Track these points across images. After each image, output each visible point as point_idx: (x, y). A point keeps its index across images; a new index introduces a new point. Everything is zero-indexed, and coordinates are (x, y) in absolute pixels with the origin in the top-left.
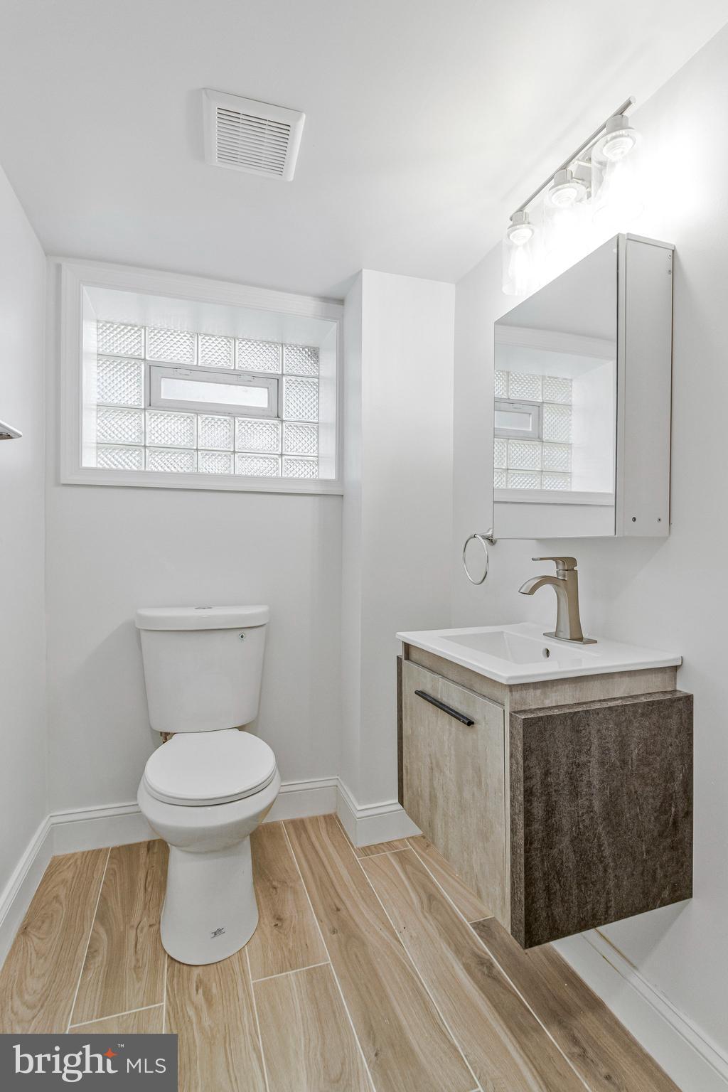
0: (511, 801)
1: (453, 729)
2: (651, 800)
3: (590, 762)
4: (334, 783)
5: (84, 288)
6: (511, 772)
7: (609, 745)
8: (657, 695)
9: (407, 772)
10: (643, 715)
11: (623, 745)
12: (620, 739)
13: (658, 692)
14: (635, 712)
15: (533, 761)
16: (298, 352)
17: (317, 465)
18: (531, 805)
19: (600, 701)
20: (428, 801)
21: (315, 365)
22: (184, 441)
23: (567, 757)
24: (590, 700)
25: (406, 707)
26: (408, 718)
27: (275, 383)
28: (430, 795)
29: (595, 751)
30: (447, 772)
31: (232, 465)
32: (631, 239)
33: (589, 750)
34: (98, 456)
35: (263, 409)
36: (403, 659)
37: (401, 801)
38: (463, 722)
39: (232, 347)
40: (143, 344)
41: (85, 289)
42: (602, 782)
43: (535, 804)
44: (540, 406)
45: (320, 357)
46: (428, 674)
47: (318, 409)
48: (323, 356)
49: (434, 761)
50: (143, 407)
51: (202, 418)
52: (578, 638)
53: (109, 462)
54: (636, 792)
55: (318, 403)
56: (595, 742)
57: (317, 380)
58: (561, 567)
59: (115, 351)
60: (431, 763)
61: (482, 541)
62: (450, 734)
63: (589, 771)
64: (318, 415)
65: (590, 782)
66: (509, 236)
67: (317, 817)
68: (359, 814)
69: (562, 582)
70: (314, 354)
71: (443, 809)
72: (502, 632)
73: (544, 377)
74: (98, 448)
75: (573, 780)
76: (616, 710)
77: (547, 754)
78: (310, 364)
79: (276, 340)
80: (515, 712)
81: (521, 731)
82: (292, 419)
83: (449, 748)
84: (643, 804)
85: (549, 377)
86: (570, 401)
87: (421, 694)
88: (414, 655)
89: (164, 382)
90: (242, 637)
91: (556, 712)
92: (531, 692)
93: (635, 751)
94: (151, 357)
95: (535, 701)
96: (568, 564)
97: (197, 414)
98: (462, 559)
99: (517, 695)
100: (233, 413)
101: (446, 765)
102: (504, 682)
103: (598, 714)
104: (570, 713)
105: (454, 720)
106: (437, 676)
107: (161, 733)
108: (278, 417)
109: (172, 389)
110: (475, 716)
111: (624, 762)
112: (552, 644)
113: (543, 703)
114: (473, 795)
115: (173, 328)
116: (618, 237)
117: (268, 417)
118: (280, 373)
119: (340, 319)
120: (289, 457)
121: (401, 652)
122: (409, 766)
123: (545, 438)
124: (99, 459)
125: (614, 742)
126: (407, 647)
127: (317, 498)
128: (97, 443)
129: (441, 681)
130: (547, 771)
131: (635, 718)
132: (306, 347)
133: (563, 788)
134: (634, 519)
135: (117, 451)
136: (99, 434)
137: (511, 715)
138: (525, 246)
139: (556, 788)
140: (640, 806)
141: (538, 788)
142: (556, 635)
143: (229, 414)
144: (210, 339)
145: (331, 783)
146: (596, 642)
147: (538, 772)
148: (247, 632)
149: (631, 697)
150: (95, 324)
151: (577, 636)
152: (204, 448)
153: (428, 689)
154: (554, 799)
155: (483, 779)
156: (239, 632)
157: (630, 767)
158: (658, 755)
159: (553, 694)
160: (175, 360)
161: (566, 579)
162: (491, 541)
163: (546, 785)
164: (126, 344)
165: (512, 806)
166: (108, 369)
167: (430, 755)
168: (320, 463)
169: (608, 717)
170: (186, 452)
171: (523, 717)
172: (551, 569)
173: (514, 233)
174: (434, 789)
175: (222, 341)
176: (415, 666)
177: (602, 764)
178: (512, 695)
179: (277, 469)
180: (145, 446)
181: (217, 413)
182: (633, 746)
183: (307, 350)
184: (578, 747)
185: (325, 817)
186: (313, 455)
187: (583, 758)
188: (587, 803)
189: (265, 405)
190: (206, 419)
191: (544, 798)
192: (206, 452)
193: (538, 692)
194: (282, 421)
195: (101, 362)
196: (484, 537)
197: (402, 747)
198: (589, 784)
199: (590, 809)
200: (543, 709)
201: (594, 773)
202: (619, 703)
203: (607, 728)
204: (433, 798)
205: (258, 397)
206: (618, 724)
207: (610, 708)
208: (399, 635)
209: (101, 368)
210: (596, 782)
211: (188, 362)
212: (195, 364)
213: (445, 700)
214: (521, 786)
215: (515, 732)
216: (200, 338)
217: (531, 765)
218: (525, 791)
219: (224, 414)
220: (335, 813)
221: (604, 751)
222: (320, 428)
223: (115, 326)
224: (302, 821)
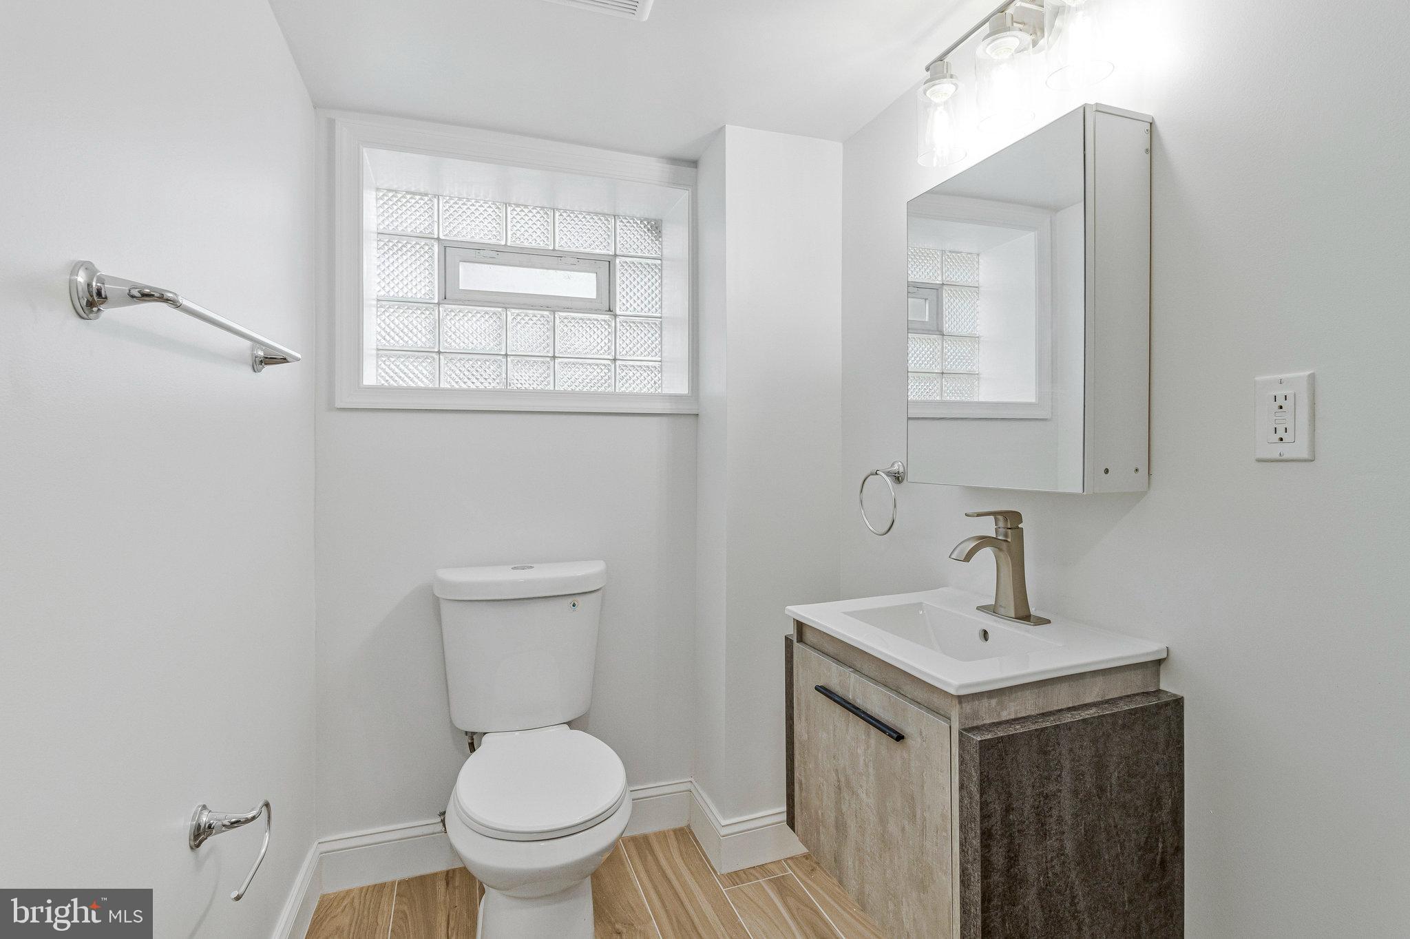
0: (961, 844)
1: (873, 742)
2: (1134, 836)
3: (1060, 791)
4: (689, 786)
5: (365, 150)
6: (961, 807)
7: (1083, 768)
8: (1138, 698)
9: (801, 789)
10: (1124, 726)
11: (1100, 767)
12: (1096, 759)
13: (1138, 694)
14: (1114, 724)
15: (992, 796)
16: (635, 225)
17: (660, 372)
18: (989, 852)
19: (1069, 709)
20: (832, 830)
21: (657, 242)
22: (488, 345)
23: (1033, 787)
24: (1056, 708)
25: (799, 704)
26: (803, 718)
27: (606, 266)
28: (837, 822)
29: (1067, 777)
30: (863, 796)
31: (552, 374)
32: (1100, 110)
33: (1060, 776)
34: (378, 366)
35: (590, 300)
36: (795, 640)
37: (791, 822)
38: (889, 735)
39: (550, 220)
40: (436, 219)
41: (366, 152)
42: (1075, 816)
43: (995, 850)
44: (937, 289)
45: (664, 232)
46: (834, 666)
47: (661, 300)
48: (667, 230)
49: (843, 779)
50: (436, 301)
51: (512, 314)
52: (1024, 616)
53: (397, 378)
54: (1116, 827)
55: (661, 292)
56: (1067, 764)
57: (659, 262)
58: (1001, 524)
59: (400, 228)
60: (839, 781)
61: (888, 480)
62: (868, 748)
63: (1059, 803)
64: (661, 307)
65: (1060, 816)
66: (925, 93)
67: (664, 832)
68: (724, 831)
69: (1004, 544)
70: (655, 227)
71: (856, 842)
72: (922, 603)
73: (943, 252)
74: (378, 356)
75: (1041, 816)
76: (1092, 723)
77: (1009, 785)
78: (650, 242)
79: (606, 211)
80: (965, 730)
81: (977, 756)
82: (628, 313)
83: (866, 765)
84: (1124, 840)
85: (950, 251)
86: (978, 281)
87: (824, 691)
88: (809, 636)
89: (463, 268)
90: (574, 605)
91: (1019, 729)
92: (985, 702)
93: (1114, 776)
94: (446, 235)
95: (987, 713)
96: (1011, 519)
97: (506, 308)
98: (858, 501)
99: (968, 707)
100: (552, 305)
101: (861, 786)
102: (953, 691)
103: (1070, 729)
104: (1036, 730)
105: (873, 730)
106: (848, 670)
107: (466, 733)
108: (610, 310)
109: (472, 277)
110: (907, 728)
111: (1101, 789)
112: (988, 622)
113: (999, 715)
114: (903, 829)
115: (473, 196)
116: (1084, 108)
117: (597, 311)
118: (611, 253)
119: (694, 187)
120: (624, 363)
121: (791, 631)
122: (803, 781)
123: (947, 327)
124: (380, 371)
125: (1090, 764)
126: (800, 627)
127: (664, 419)
128: (378, 350)
129: (853, 678)
130: (1009, 805)
131: (1115, 732)
132: (646, 219)
133: (1028, 827)
134: (1107, 471)
135: (402, 360)
136: (380, 338)
137: (960, 734)
138: (946, 103)
139: (1020, 827)
140: (1121, 844)
141: (997, 829)
142: (992, 610)
143: (547, 308)
144: (522, 211)
145: (683, 787)
146: (1049, 622)
147: (997, 807)
148: (579, 600)
149: (1107, 702)
150: (374, 193)
151: (1022, 614)
152: (514, 353)
153: (834, 685)
154: (1017, 842)
155: (919, 812)
156: (570, 600)
157: (1108, 794)
158: (1143, 777)
159: (1012, 704)
160: (477, 239)
161: (1009, 540)
162: (898, 478)
163: (1007, 824)
164: (413, 219)
165: (963, 851)
166: (391, 252)
167: (837, 770)
168: (664, 369)
169: (1082, 732)
170: (493, 358)
171: (979, 739)
172: (988, 527)
173: (933, 88)
174: (842, 814)
175: (538, 212)
176: (814, 654)
177: (1075, 793)
178: (962, 708)
179: (609, 378)
180: (439, 352)
181: (533, 307)
182: (1112, 768)
183: (645, 222)
184: (1046, 773)
185: (675, 831)
186: (654, 359)
187: (1052, 787)
188: (1056, 844)
189: (594, 296)
190: (518, 315)
191: (1005, 841)
192: (518, 358)
193: (994, 702)
194: (616, 316)
195: (382, 243)
196: (888, 474)
197: (793, 754)
198: (1060, 820)
199: (1061, 852)
200: (1000, 723)
201: (1066, 806)
202: (1092, 712)
203: (1081, 746)
204: (841, 827)
205: (583, 285)
206: (1095, 741)
207: (1084, 721)
208: (790, 611)
209: (382, 251)
210: (1068, 818)
211: (493, 241)
212: (503, 243)
213: (859, 702)
214: (976, 828)
215: (967, 757)
216: (509, 209)
217: (989, 800)
218: (983, 833)
219: (541, 308)
220: (689, 826)
221: (1078, 776)
222: (663, 324)
223: (399, 196)
224: (646, 838)
